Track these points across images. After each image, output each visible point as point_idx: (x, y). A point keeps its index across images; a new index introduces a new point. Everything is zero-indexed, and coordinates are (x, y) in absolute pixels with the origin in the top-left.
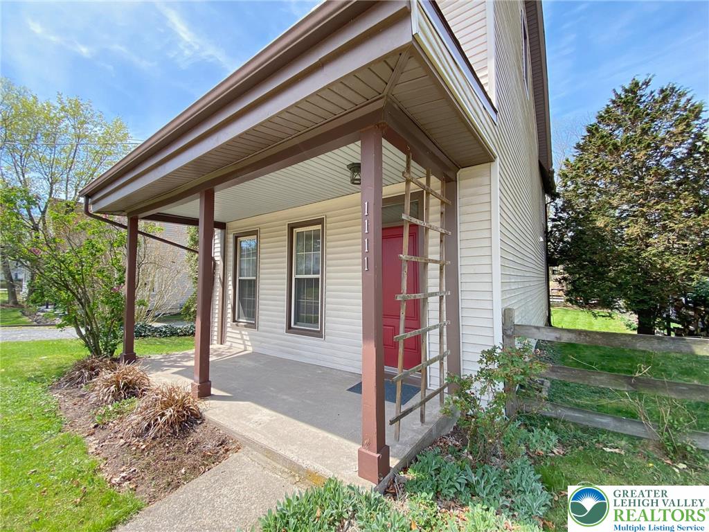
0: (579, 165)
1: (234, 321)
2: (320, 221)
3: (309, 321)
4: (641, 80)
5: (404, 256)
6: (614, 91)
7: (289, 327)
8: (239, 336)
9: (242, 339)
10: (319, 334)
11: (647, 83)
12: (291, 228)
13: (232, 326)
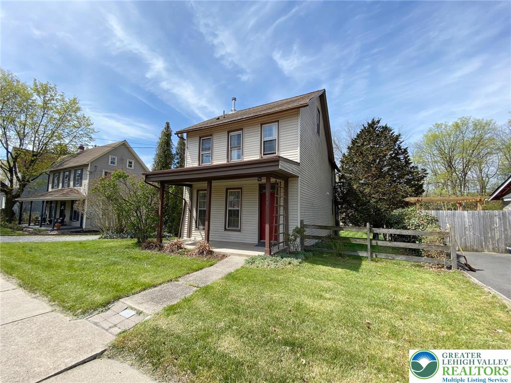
0: (349, 157)
1: (196, 227)
2: (241, 188)
3: (234, 226)
4: (376, 120)
5: (275, 205)
6: (363, 125)
7: (225, 229)
8: (200, 234)
9: (201, 235)
10: (240, 231)
11: (378, 122)
12: (227, 189)
13: (195, 230)
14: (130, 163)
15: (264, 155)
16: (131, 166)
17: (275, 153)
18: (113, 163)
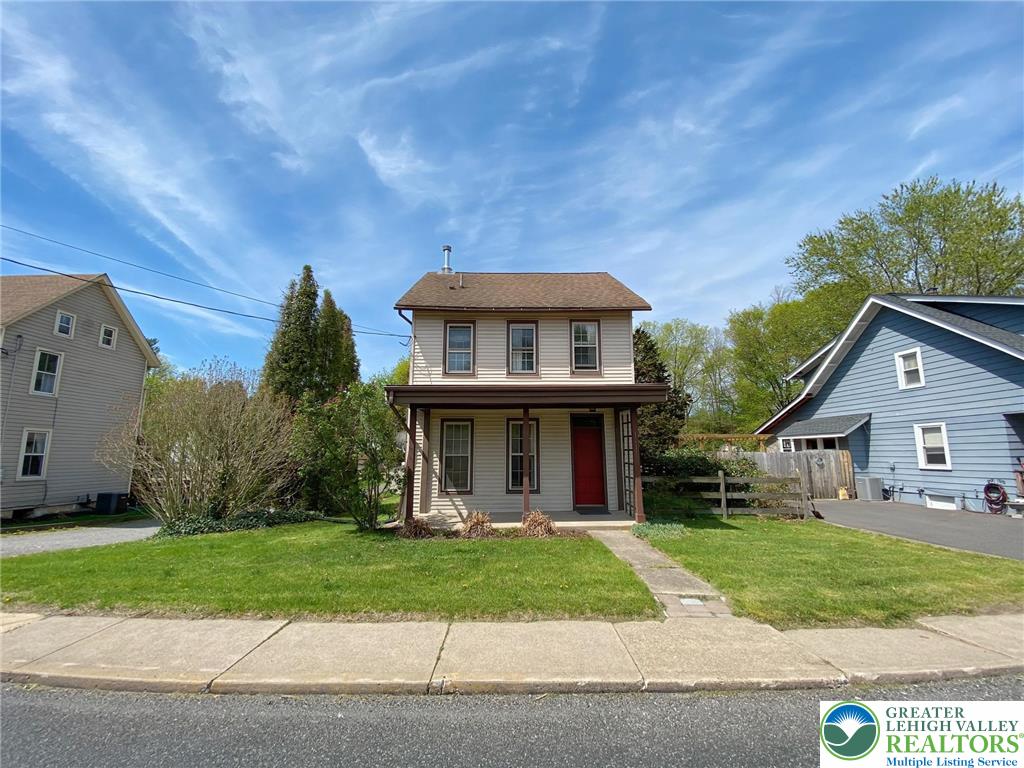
1: (441, 491)
2: (535, 420)
7: (508, 492)
8: (451, 503)
9: (454, 504)
10: (537, 492)
12: (509, 420)
13: (439, 497)
14: (109, 333)
15: (576, 368)
16: (108, 342)
17: (595, 368)
18: (64, 330)
